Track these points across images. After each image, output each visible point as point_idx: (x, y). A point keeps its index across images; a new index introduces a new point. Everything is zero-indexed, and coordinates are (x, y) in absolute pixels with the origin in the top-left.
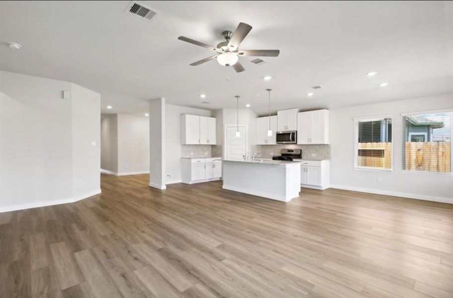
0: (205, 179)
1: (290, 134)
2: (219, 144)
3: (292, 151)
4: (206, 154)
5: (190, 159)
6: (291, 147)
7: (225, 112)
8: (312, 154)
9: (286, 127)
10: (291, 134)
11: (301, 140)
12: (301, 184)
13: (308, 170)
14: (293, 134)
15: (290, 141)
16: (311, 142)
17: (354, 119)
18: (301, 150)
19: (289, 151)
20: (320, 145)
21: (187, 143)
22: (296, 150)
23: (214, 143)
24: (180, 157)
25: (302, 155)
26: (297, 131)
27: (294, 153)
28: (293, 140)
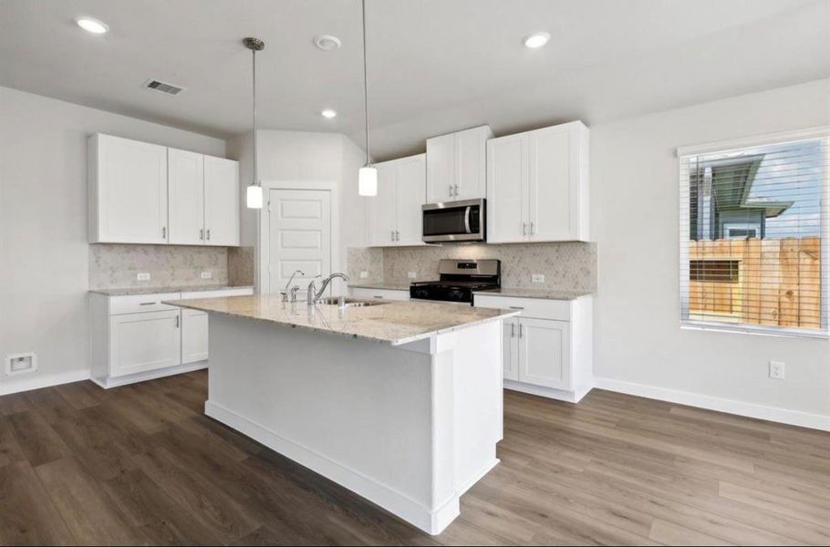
0: (182, 365)
1: (464, 209)
2: (246, 244)
3: (473, 266)
4: (206, 275)
5: (106, 294)
6: (470, 253)
7: (263, 142)
8: (534, 276)
9: (453, 189)
10: (467, 212)
11: (500, 229)
12: (505, 381)
13: (526, 331)
14: (475, 208)
15: (465, 232)
16: (532, 233)
17: (679, 152)
18: (499, 262)
19: (462, 265)
20: (559, 244)
21: (102, 239)
22: (483, 261)
23: (233, 241)
24: (86, 288)
25: (503, 278)
26: (485, 201)
27: (478, 271)
28: (475, 227)
